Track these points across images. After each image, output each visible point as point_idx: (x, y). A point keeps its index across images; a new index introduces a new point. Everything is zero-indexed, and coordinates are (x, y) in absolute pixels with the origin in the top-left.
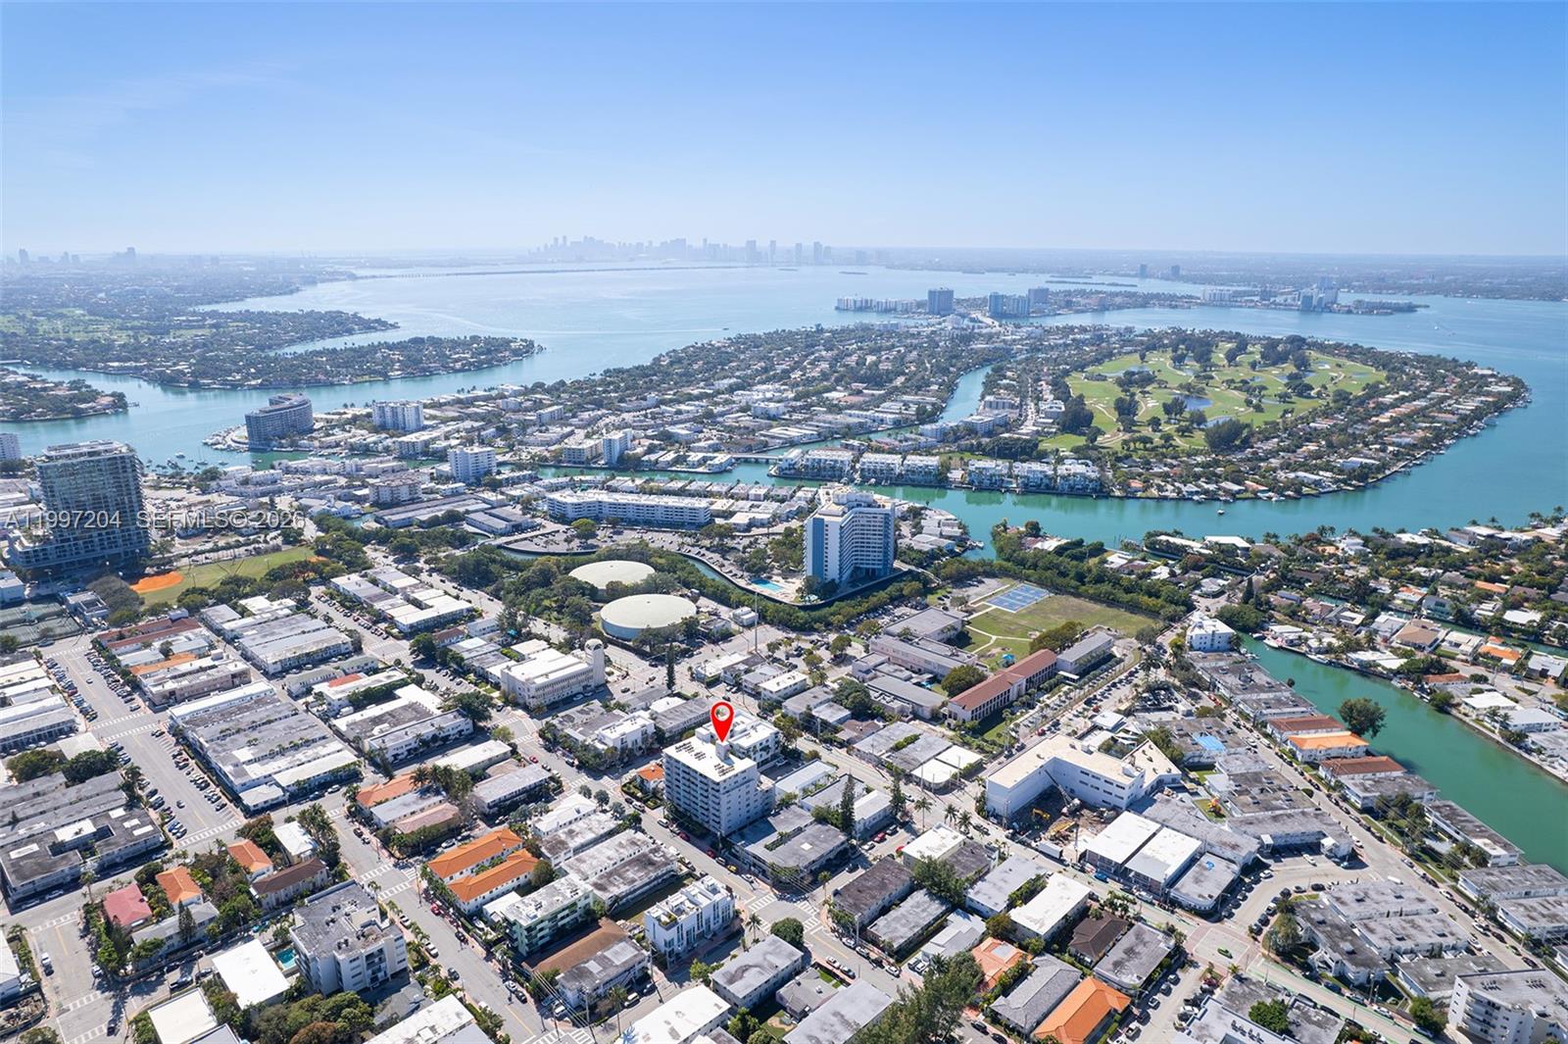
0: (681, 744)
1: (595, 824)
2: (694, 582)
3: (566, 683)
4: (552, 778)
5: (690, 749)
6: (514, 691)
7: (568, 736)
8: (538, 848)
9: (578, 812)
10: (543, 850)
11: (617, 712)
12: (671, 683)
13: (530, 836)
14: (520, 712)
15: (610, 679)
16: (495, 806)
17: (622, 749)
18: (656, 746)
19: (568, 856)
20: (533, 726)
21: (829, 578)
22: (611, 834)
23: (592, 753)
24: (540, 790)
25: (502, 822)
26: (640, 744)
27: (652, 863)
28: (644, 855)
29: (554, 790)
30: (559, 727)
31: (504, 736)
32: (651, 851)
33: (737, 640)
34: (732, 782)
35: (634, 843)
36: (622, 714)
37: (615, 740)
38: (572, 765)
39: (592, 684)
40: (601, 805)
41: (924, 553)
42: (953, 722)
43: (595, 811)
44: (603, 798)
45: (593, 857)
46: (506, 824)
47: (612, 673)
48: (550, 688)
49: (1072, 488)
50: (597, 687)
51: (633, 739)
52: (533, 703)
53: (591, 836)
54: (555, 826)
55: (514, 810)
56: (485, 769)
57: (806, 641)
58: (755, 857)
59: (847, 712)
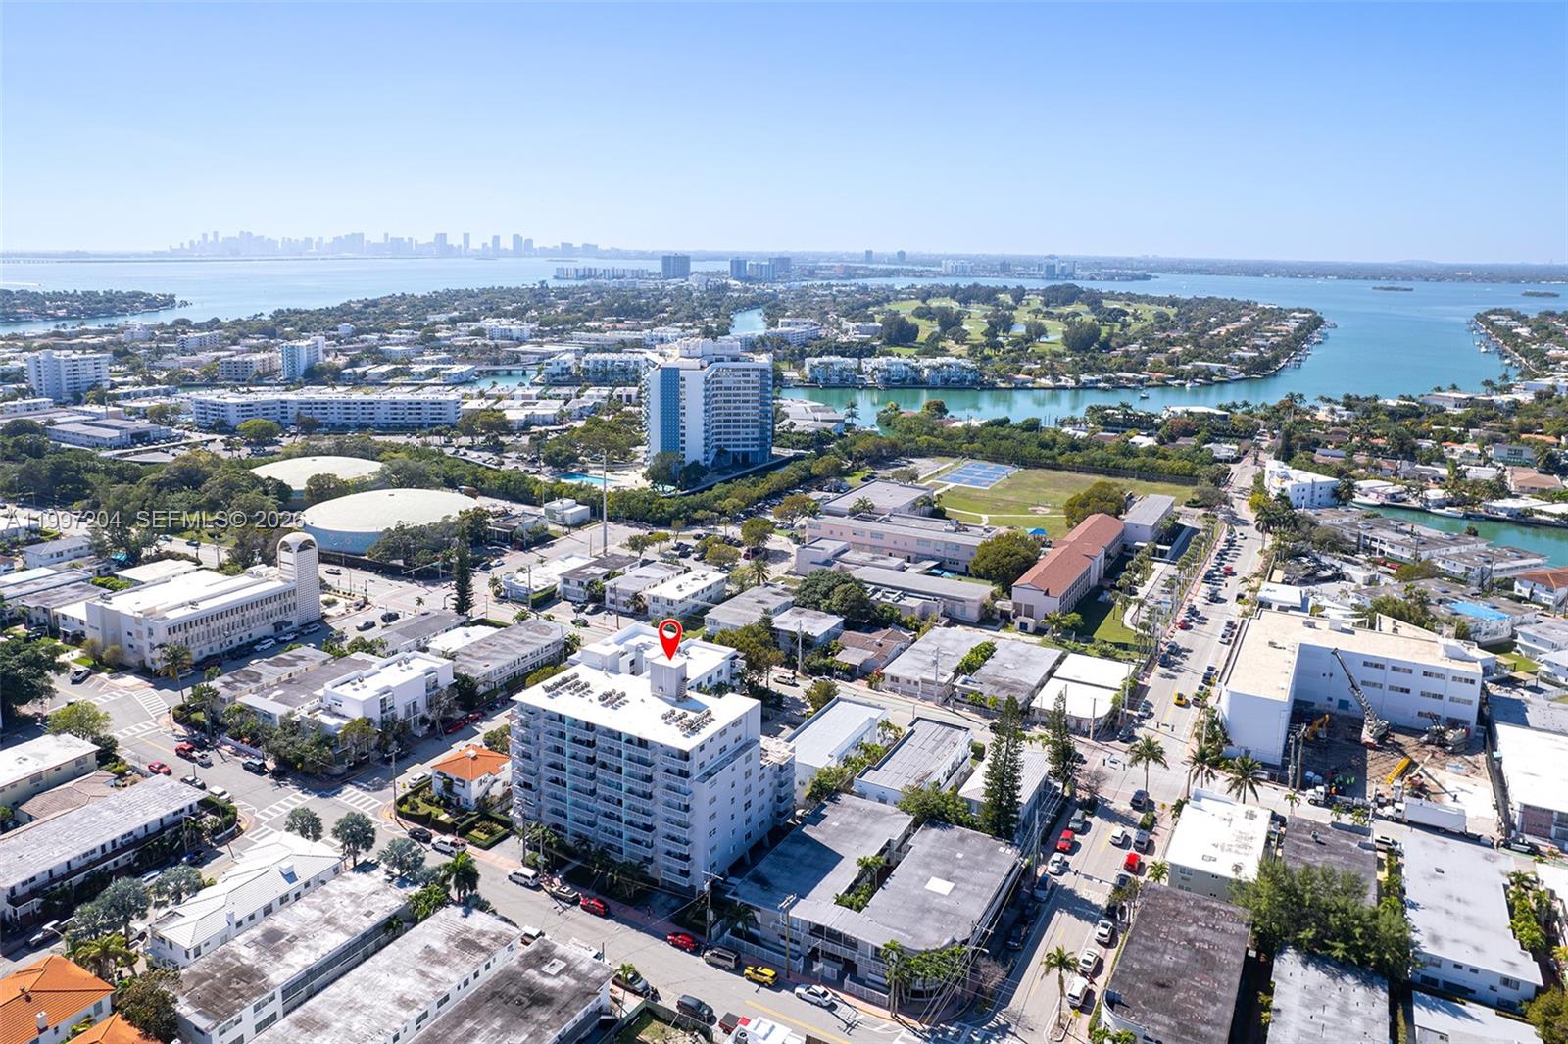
0: (557, 678)
1: (343, 908)
2: (462, 477)
3: (237, 617)
4: (207, 805)
5: (583, 689)
6: (116, 639)
7: (246, 711)
8: (165, 1003)
9: (290, 877)
10: (184, 1008)
11: (358, 656)
12: (463, 604)
13: (141, 967)
14: (130, 680)
15: (329, 611)
16: (33, 893)
17: (384, 723)
18: (459, 714)
19: (266, 1012)
20: (160, 703)
21: (689, 460)
22: (393, 927)
23: (312, 737)
24: (176, 836)
25: (50, 940)
26: (423, 710)
27: (541, 998)
28: (509, 977)
29: (215, 831)
30: (225, 693)
31: (80, 722)
32: (529, 961)
33: (562, 544)
34: (714, 749)
35: (468, 944)
36: (370, 657)
37: (365, 704)
38: (260, 770)
39: (295, 618)
40: (356, 853)
41: (809, 435)
42: (1031, 622)
43: (336, 871)
44: (357, 834)
45: (352, 1006)
46: (61, 946)
47: (334, 602)
48: (202, 628)
49: (946, 381)
50: (305, 626)
51: (409, 699)
52: (156, 659)
53: (333, 941)
54: (220, 924)
55: (91, 898)
56: (16, 804)
57: (688, 537)
58: (818, 930)
59: (836, 620)
